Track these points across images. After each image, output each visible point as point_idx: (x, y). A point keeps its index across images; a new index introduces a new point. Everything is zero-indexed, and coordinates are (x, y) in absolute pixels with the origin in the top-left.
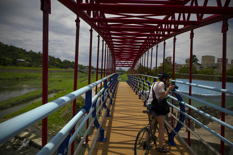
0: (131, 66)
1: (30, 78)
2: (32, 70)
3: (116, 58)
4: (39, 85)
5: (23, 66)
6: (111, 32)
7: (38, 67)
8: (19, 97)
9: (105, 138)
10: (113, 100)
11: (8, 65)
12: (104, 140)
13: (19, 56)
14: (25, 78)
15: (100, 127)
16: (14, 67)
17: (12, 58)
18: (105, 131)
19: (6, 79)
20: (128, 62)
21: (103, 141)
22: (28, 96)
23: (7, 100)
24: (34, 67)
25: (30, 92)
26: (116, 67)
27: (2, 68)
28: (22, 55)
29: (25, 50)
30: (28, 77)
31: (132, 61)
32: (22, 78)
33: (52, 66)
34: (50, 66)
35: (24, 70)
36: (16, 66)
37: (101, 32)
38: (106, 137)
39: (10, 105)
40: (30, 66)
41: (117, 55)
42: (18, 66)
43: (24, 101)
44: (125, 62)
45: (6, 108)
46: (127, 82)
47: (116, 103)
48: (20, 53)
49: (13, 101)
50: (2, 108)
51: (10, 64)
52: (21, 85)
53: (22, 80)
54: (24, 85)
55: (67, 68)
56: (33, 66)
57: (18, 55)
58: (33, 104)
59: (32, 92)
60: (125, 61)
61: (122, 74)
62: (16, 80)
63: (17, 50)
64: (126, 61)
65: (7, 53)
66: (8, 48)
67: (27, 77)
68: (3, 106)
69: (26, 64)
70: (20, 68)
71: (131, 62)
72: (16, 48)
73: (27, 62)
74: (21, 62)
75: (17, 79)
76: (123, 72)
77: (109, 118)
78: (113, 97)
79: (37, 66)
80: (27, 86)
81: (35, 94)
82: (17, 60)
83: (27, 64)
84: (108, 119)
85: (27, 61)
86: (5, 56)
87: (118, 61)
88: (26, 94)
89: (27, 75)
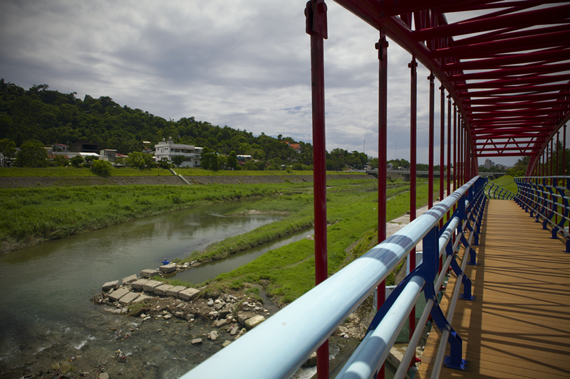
0: (527, 151)
1: (262, 195)
2: (266, 177)
3: (478, 132)
4: (281, 211)
5: (249, 169)
6: (462, 61)
7: (278, 169)
8: (243, 236)
9: (466, 361)
10: (477, 252)
11: (221, 169)
12: (462, 367)
13: (240, 149)
14: (252, 195)
15: (449, 328)
16: (232, 173)
17: (227, 153)
18: (463, 342)
19: (218, 199)
20: (517, 140)
21: (460, 369)
22: (260, 236)
23: (222, 242)
24: (270, 169)
25: (264, 226)
26: (478, 158)
27: (210, 174)
28: (245, 144)
29: (251, 133)
30: (259, 192)
31: (533, 136)
32: (248, 196)
33: (306, 166)
34: (303, 165)
35: (250, 177)
36: (235, 169)
37: (436, 65)
38: (466, 357)
39: (227, 253)
40: (261, 168)
41: (479, 124)
42: (239, 169)
43: (253, 247)
44: (508, 143)
45: (220, 259)
46: (517, 201)
47: (487, 262)
48: (242, 141)
49: (233, 246)
50: (213, 259)
51: (225, 167)
52: (246, 211)
53: (248, 200)
54: (251, 211)
55: (340, 168)
56: (268, 167)
57: (238, 146)
58: (271, 252)
59: (267, 225)
60: (506, 140)
61: (497, 177)
62: (236, 199)
63: (236, 134)
64: (510, 138)
65: (219, 144)
66: (220, 133)
67: (256, 192)
68: (214, 255)
69: (254, 164)
70: (242, 173)
71: (529, 139)
72: (233, 130)
73: (256, 159)
74: (243, 159)
75: (239, 197)
76: (498, 172)
77: (469, 303)
78: (476, 243)
79: (276, 166)
80: (258, 212)
81: (274, 232)
82: (236, 158)
83: (256, 164)
84: (469, 307)
85: (255, 156)
86: (215, 149)
87: (484, 141)
88: (256, 230)
89: (257, 189)
